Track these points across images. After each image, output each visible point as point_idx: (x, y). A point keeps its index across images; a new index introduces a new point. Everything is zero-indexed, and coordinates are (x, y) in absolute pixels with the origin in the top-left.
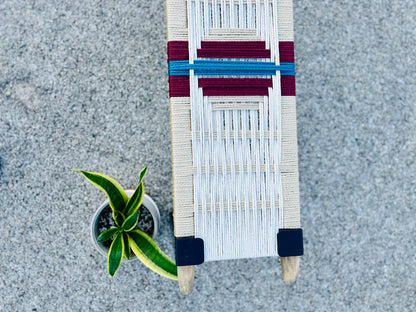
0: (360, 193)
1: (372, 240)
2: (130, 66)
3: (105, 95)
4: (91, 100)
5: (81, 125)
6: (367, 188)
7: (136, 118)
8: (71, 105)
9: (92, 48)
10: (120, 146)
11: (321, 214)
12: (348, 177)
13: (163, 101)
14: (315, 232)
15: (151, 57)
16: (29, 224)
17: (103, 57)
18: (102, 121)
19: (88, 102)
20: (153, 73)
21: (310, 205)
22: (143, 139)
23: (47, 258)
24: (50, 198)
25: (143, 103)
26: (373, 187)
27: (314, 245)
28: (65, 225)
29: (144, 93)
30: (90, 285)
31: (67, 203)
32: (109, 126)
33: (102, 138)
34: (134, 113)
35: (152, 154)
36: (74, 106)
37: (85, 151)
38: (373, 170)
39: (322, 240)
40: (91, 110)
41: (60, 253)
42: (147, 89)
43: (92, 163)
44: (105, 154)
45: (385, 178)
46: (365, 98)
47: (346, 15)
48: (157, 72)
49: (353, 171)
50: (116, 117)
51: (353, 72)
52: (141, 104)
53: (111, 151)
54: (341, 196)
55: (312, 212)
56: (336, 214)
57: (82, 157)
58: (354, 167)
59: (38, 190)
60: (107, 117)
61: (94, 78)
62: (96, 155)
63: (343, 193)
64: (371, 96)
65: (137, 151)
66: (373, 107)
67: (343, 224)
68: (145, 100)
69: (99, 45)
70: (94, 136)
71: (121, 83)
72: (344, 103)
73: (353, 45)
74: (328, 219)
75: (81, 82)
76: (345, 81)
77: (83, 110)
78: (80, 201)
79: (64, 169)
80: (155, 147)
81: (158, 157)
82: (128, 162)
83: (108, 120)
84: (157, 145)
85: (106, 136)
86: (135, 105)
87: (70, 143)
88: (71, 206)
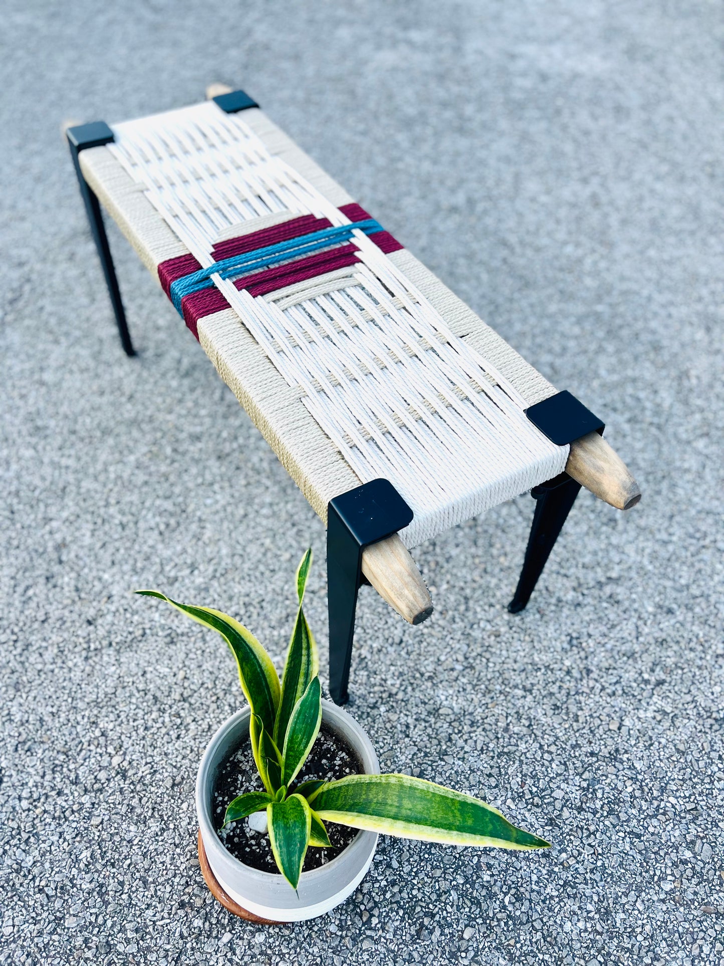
0: (688, 477)
2: (119, 477)
3: (87, 540)
4: (61, 562)
5: (55, 614)
6: (692, 463)
7: (167, 553)
8: (20, 590)
9: (37, 481)
10: (156, 616)
11: (649, 546)
12: (642, 464)
13: (209, 501)
14: (669, 584)
15: (155, 449)
17: (61, 485)
18: (98, 586)
19: (56, 568)
20: (170, 469)
21: (614, 540)
22: (199, 580)
25: (173, 522)
26: (701, 458)
27: (689, 608)
29: (168, 505)
32: (116, 590)
33: (109, 618)
34: (160, 546)
35: (231, 598)
36: (27, 588)
37: (79, 661)
38: (675, 435)
39: (695, 591)
40: (67, 579)
42: (167, 498)
43: (105, 677)
44: (130, 644)
45: (707, 435)
46: (565, 349)
48: (176, 465)
49: (643, 450)
50: (126, 568)
52: (167, 525)
53: (139, 633)
54: (658, 498)
55: (630, 550)
56: (678, 533)
57: (76, 675)
58: (639, 445)
60: (106, 576)
61: (54, 524)
62: (109, 655)
63: (658, 493)
66: (590, 355)
67: (707, 542)
68: (172, 514)
69: (47, 470)
70: (89, 623)
71: (112, 510)
74: (671, 548)
75: (30, 541)
77: (50, 585)
78: (102, 776)
79: (41, 720)
80: (232, 584)
81: (247, 599)
82: (185, 638)
83: (110, 580)
84: (233, 579)
85: (117, 610)
86: (156, 532)
87: (40, 660)
88: (85, 799)
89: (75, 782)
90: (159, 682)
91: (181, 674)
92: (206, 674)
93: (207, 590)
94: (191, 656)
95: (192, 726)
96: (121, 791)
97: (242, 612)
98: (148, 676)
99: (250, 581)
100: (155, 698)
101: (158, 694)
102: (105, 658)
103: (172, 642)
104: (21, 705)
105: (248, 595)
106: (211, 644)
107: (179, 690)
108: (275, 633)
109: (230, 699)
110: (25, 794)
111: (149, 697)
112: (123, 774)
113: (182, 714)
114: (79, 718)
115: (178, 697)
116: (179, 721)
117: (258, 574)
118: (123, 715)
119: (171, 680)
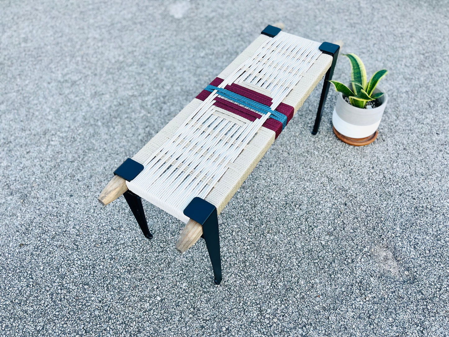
0: (184, 88)
1: (198, 67)
6: (178, 88)
10: (328, 188)
16: (423, 178)
22: (308, 184)
23: (417, 154)
24: (400, 184)
26: (174, 86)
28: (395, 165)
29: (288, 211)
30: (392, 127)
31: (388, 176)
32: (330, 205)
33: (340, 200)
35: (307, 172)
37: (358, 199)
38: (166, 93)
40: (339, 222)
41: (406, 152)
42: (285, 212)
44: (343, 189)
45: (163, 87)
46: (132, 127)
47: (93, 178)
49: (178, 99)
50: (320, 207)
51: (125, 144)
57: (362, 197)
58: (176, 100)
59: (407, 193)
60: (328, 211)
62: (350, 192)
64: (127, 126)
65: (317, 179)
66: (132, 120)
70: (346, 204)
71: (303, 227)
72: (149, 132)
73: (108, 158)
76: (135, 142)
77: (345, 225)
78: (378, 172)
79: (380, 196)
80: (302, 174)
81: (304, 168)
82: (328, 176)
83: (328, 209)
84: (300, 175)
85: (336, 199)
86: (301, 207)
87: (367, 210)
88: (386, 172)
89: (384, 177)
90: (345, 175)
91: (339, 171)
92: (333, 165)
93: (309, 180)
94: (332, 171)
95: (349, 160)
96: (377, 166)
97: (309, 167)
98: (346, 178)
99: (297, 170)
100: (350, 173)
101: (348, 173)
102: (351, 192)
103: (332, 178)
104: (382, 204)
105: (303, 168)
106: (324, 169)
107: (343, 169)
108: (308, 156)
109: (335, 156)
110: (398, 186)
111: (351, 174)
112: (373, 168)
113: (348, 164)
114: (371, 187)
115: (345, 168)
116: (350, 164)
117: (293, 170)
118: (361, 177)
119: (342, 172)
